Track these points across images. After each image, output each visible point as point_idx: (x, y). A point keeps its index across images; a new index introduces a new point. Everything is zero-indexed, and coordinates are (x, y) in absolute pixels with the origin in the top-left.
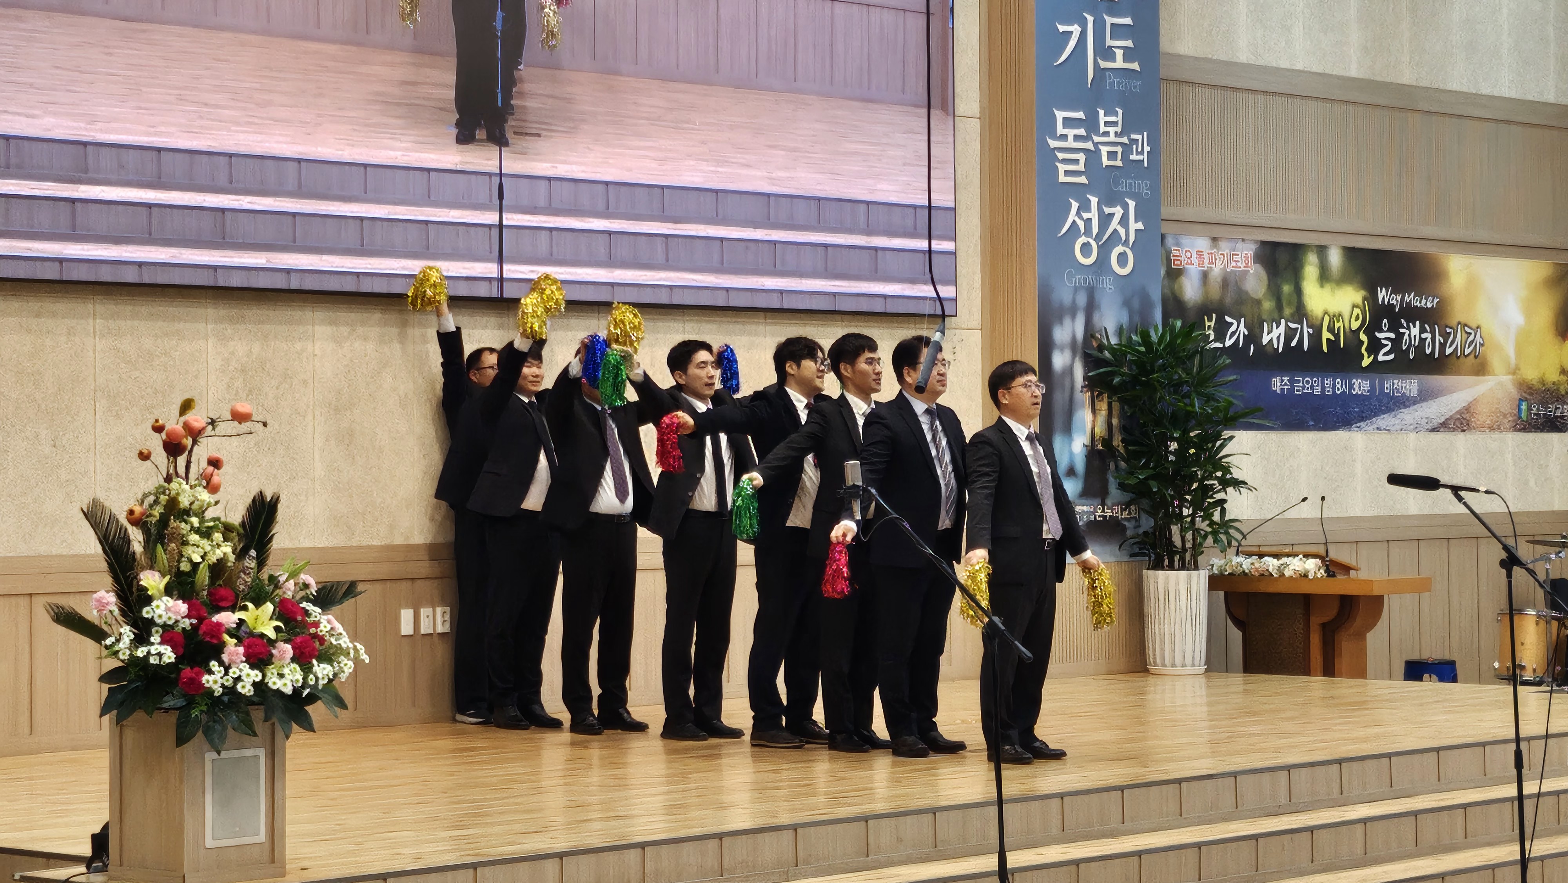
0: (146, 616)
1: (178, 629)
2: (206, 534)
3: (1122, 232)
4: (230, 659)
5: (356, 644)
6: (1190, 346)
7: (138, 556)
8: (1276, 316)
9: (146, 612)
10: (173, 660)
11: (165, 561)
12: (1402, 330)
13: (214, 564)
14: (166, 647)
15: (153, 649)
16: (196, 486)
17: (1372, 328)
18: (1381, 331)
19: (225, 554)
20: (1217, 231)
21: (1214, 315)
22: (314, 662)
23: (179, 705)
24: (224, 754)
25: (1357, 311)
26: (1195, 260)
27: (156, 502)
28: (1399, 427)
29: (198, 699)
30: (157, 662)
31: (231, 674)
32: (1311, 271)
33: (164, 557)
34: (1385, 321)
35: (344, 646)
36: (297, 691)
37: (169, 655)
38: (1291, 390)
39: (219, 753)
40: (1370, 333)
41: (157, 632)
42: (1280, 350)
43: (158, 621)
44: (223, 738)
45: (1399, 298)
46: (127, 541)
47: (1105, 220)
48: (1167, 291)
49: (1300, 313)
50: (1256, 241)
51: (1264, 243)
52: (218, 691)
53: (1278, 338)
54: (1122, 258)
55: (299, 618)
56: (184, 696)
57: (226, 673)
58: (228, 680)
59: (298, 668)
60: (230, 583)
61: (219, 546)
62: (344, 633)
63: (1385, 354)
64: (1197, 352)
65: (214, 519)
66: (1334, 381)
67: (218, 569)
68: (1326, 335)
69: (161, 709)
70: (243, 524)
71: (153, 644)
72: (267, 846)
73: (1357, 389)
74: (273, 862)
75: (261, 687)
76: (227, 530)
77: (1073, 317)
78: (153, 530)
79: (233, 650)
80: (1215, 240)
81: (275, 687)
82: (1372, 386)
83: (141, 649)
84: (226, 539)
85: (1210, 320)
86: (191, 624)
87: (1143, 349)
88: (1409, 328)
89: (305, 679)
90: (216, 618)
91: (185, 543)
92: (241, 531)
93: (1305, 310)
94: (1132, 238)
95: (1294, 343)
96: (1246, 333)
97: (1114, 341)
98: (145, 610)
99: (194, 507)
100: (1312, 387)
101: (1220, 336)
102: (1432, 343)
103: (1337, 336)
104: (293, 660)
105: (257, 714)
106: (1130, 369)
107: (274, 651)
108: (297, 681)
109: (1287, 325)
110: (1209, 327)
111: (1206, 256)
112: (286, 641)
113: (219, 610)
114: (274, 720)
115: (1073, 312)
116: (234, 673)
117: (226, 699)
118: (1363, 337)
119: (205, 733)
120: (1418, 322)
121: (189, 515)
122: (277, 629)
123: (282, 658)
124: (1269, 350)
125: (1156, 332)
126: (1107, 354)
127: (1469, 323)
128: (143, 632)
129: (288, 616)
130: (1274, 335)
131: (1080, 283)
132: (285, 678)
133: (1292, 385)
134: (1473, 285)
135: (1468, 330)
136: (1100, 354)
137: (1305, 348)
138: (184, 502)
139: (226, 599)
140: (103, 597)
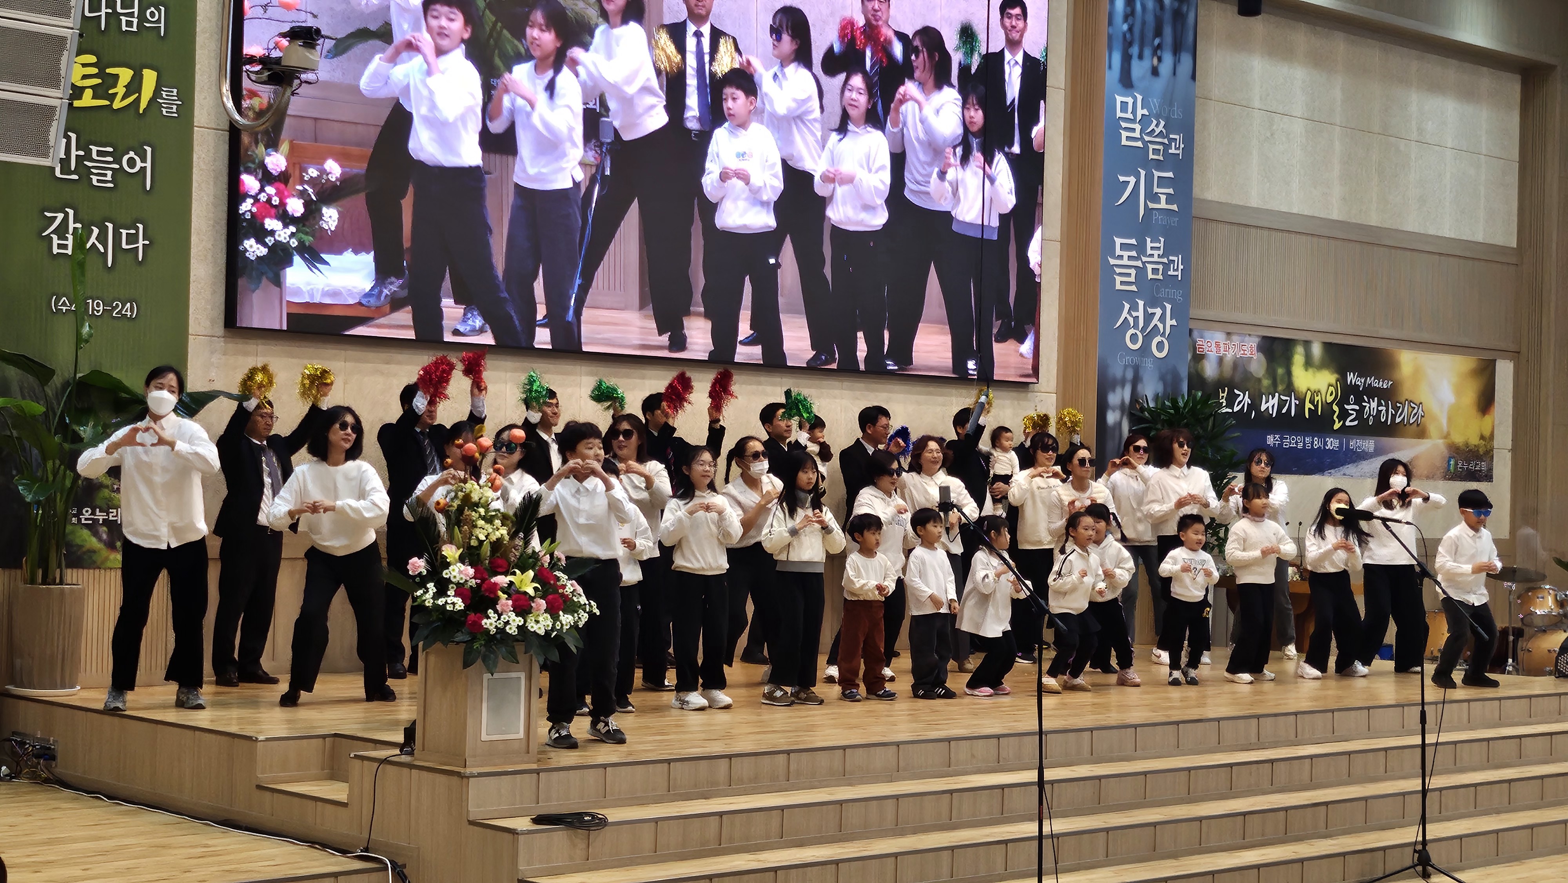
0: (444, 576)
1: (467, 587)
2: (489, 520)
3: (1161, 326)
4: (503, 609)
5: (591, 601)
6: (1207, 411)
7: (442, 534)
8: (1272, 390)
9: (445, 574)
10: (462, 608)
11: (460, 539)
12: (1364, 404)
13: (494, 541)
14: (458, 598)
15: (449, 600)
16: (483, 486)
17: (1342, 401)
18: (1350, 404)
19: (502, 535)
20: (1231, 327)
21: (1226, 388)
22: (561, 613)
23: (466, 639)
24: (496, 675)
25: (1331, 389)
26: (1214, 348)
27: (456, 497)
28: (1358, 474)
29: (479, 636)
30: (452, 609)
31: (502, 619)
32: (1298, 359)
33: (460, 535)
34: (1352, 396)
36: (548, 633)
37: (460, 605)
38: (1281, 445)
39: (492, 675)
40: (1340, 405)
41: (452, 588)
42: (1274, 416)
43: (453, 580)
44: (495, 665)
45: (1363, 381)
46: (435, 524)
47: (1149, 317)
48: (1192, 370)
49: (1290, 389)
50: (1258, 336)
51: (1265, 338)
52: (493, 631)
53: (1273, 406)
54: (1160, 346)
55: (552, 582)
56: (470, 633)
57: (499, 619)
58: (500, 624)
59: (549, 617)
60: (505, 556)
61: (498, 529)
62: (583, 595)
63: (1351, 421)
64: (1211, 415)
65: (495, 510)
66: (1313, 439)
67: (497, 545)
68: (1308, 405)
69: (453, 642)
70: (515, 514)
71: (449, 596)
72: (524, 743)
73: (1329, 445)
74: (529, 752)
75: (522, 629)
76: (505, 518)
77: (1123, 386)
78: (453, 517)
79: (504, 602)
80: (1230, 334)
81: (532, 630)
82: (1341, 444)
83: (440, 600)
84: (503, 525)
85: (1223, 392)
86: (476, 583)
87: (1172, 411)
88: (1369, 402)
89: (554, 625)
91: (475, 526)
92: (514, 518)
93: (1293, 387)
94: (1168, 331)
95: (1284, 411)
96: (1250, 403)
97: (1152, 405)
98: (445, 572)
99: (482, 501)
100: (1297, 443)
101: (1230, 405)
102: (1386, 414)
103: (1316, 407)
104: (546, 611)
105: (520, 648)
107: (533, 605)
108: (548, 626)
109: (1279, 397)
110: (1223, 397)
111: (1222, 345)
112: (541, 598)
113: (496, 574)
114: (532, 652)
115: (1123, 383)
116: (505, 619)
117: (498, 636)
118: (1335, 408)
119: (484, 661)
120: (1376, 399)
121: (478, 507)
122: (535, 589)
123: (538, 610)
124: (1266, 414)
125: (1183, 400)
126: (1146, 414)
127: (1415, 402)
128: (442, 587)
129: (544, 580)
130: (1270, 404)
131: (1128, 362)
132: (540, 623)
133: (1281, 441)
134: (1417, 372)
135: (1413, 405)
136: (1141, 414)
137: (1293, 414)
138: (475, 497)
139: (501, 567)
140: (416, 562)
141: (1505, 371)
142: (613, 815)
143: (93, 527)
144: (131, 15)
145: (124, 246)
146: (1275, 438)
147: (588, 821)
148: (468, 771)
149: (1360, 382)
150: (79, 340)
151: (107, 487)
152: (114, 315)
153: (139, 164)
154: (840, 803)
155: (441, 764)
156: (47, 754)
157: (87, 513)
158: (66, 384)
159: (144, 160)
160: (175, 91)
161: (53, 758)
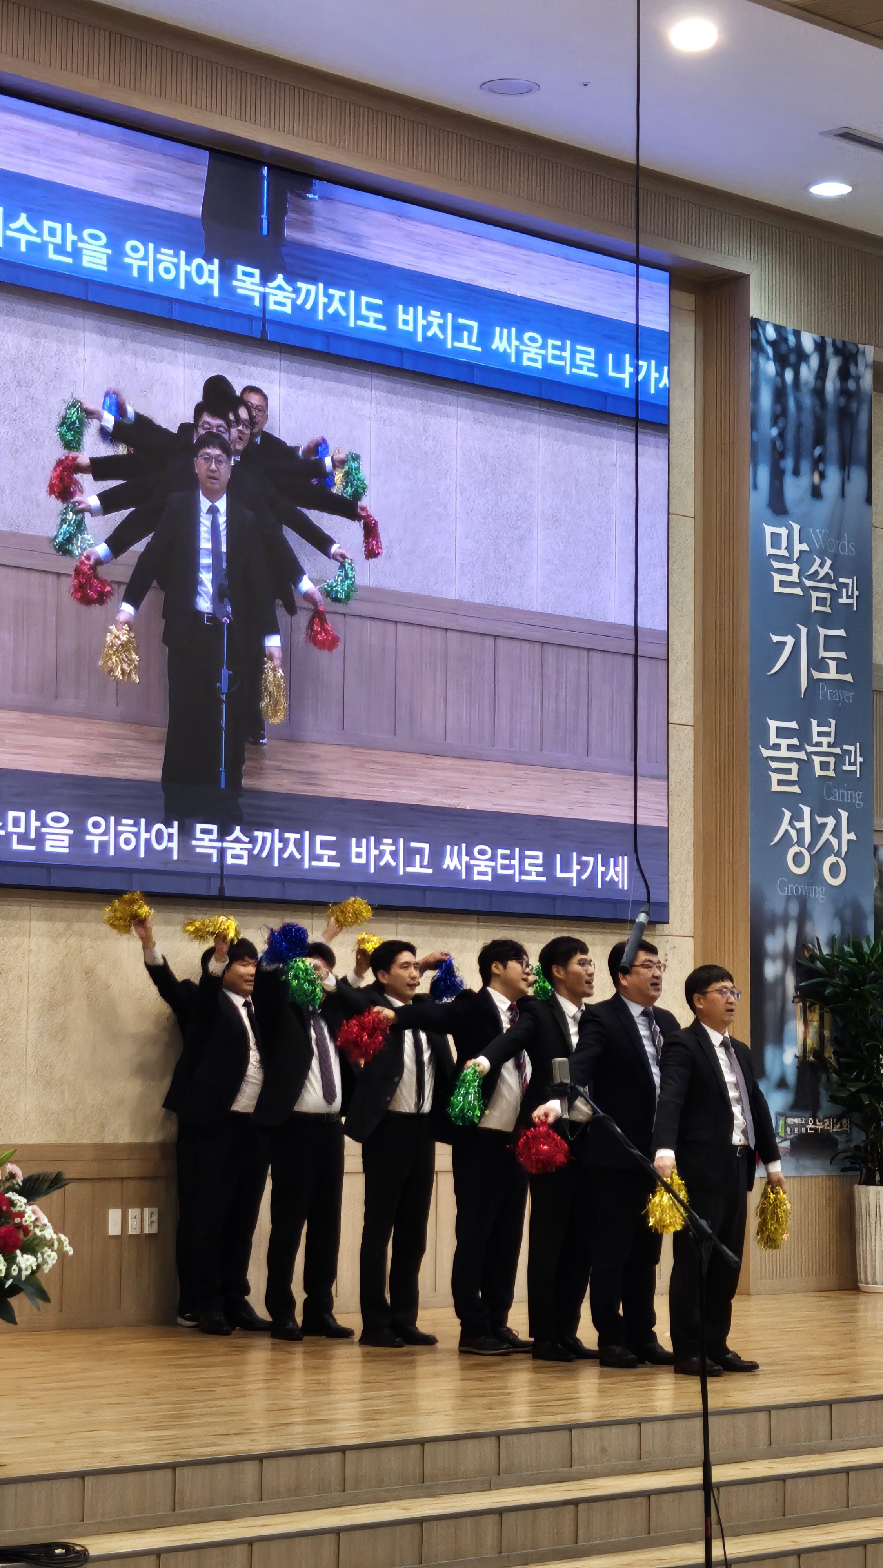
3: (834, 842)
5: (60, 1233)
22: (18, 1252)
35: (48, 1237)
47: (817, 830)
48: (879, 903)
54: (835, 869)
55: (4, 1208)
62: (49, 1224)
77: (786, 927)
87: (855, 959)
89: (8, 1269)
94: (844, 849)
97: (826, 951)
106: (842, 979)
115: (785, 922)
125: (868, 944)
126: (819, 964)
131: (792, 892)
136: (812, 964)
142: (97, 1544)
147: (61, 1555)
154: (423, 1520)
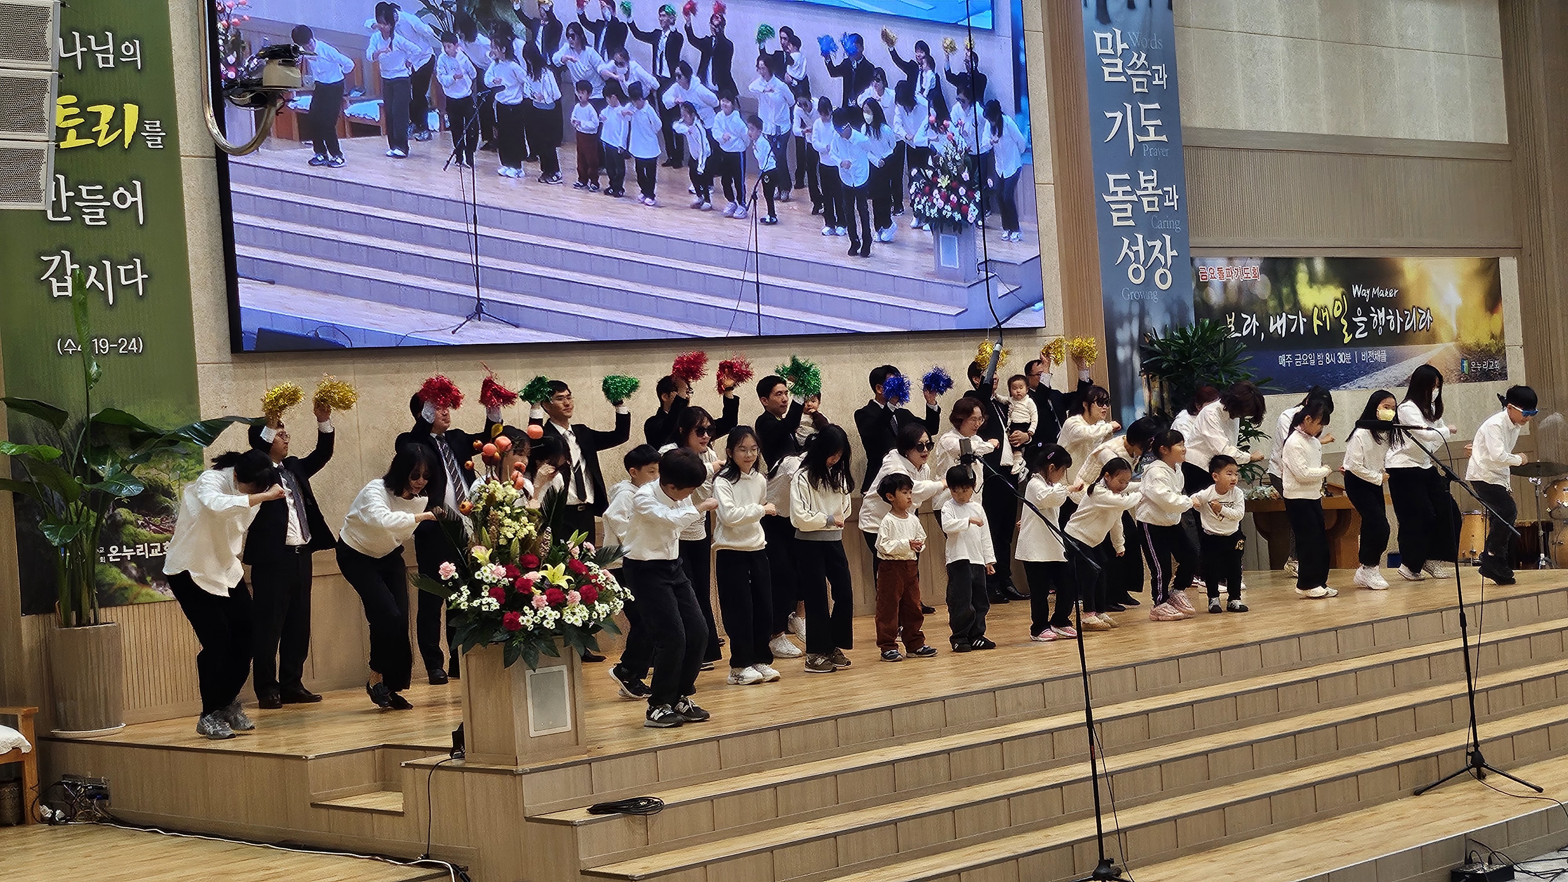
0: (476, 577)
1: (500, 586)
2: (516, 518)
3: (1162, 258)
4: (538, 605)
5: (625, 588)
6: (1217, 337)
7: (470, 536)
8: (1279, 311)
9: (478, 575)
11: (489, 539)
12: (1371, 315)
13: (523, 538)
14: (492, 599)
15: (484, 601)
16: (506, 485)
17: (1350, 314)
18: (1357, 316)
19: (529, 531)
20: (1232, 252)
21: (1233, 314)
22: (596, 603)
23: (505, 639)
24: (538, 671)
25: (1338, 303)
26: (1216, 274)
27: (480, 498)
29: (517, 633)
30: (487, 609)
31: (539, 615)
32: (1302, 276)
33: (488, 536)
34: (1359, 309)
35: (616, 591)
36: (585, 624)
37: (495, 605)
38: (1293, 364)
39: (534, 671)
40: (1348, 319)
41: (486, 588)
42: (1283, 336)
43: (486, 581)
44: (537, 661)
45: (1368, 292)
46: (462, 527)
47: (1148, 251)
49: (1297, 307)
50: (1260, 258)
51: (1266, 259)
52: (531, 627)
53: (1281, 327)
54: (1163, 278)
55: (584, 573)
56: (509, 632)
57: (535, 615)
58: (536, 619)
59: (585, 608)
60: (535, 551)
61: (525, 526)
62: (615, 582)
63: (1360, 334)
64: (1221, 341)
65: (520, 508)
66: (1325, 355)
67: (525, 542)
68: (1316, 322)
69: (492, 642)
71: (484, 597)
72: (573, 735)
73: (1342, 360)
74: (577, 745)
75: (559, 622)
76: (531, 514)
77: (1131, 323)
78: (479, 518)
79: (539, 597)
80: (1230, 259)
81: (569, 622)
82: (1353, 357)
83: (475, 601)
84: (529, 521)
85: (1231, 317)
86: (509, 581)
87: (1181, 341)
88: (1377, 313)
89: (590, 615)
90: (526, 576)
91: (503, 525)
93: (1300, 305)
94: (1169, 262)
95: (1293, 330)
96: (1258, 325)
97: (1160, 337)
98: (477, 573)
99: (506, 500)
100: (1308, 360)
101: (1239, 328)
102: (1395, 323)
103: (1325, 323)
104: (581, 602)
105: (559, 641)
106: (1174, 357)
107: (567, 597)
108: (585, 616)
109: (1287, 316)
110: (1230, 322)
111: (1224, 271)
112: (575, 590)
113: (528, 570)
114: (571, 645)
115: (1129, 318)
116: (541, 614)
117: (536, 632)
118: (1344, 322)
119: (524, 657)
120: (1383, 308)
121: (503, 506)
122: (568, 581)
123: (573, 602)
124: (1275, 335)
125: (1191, 328)
126: (1156, 347)
127: (1421, 307)
128: (476, 590)
129: (576, 571)
130: (1278, 325)
131: (1134, 298)
132: (577, 615)
133: (1293, 360)
134: (1422, 278)
135: (1420, 311)
136: (1152, 348)
137: (1302, 332)
138: (499, 497)
139: (533, 563)
140: (447, 567)
141: (1509, 267)
142: (668, 797)
143: (122, 564)
144: (107, 51)
145: (124, 282)
146: (1286, 357)
147: (645, 806)
148: (520, 768)
149: (1366, 293)
150: (89, 380)
151: (131, 523)
152: (121, 351)
153: (130, 199)
154: (893, 763)
155: (492, 764)
156: (100, 794)
157: (114, 550)
158: (80, 425)
159: (134, 195)
160: (158, 122)
161: (106, 797)
